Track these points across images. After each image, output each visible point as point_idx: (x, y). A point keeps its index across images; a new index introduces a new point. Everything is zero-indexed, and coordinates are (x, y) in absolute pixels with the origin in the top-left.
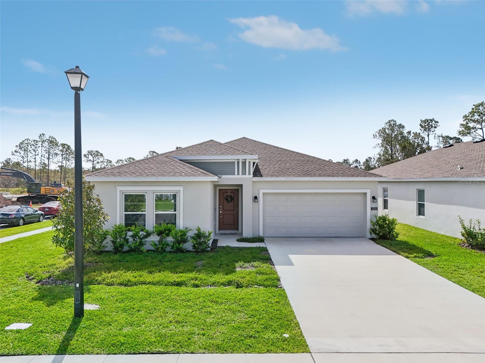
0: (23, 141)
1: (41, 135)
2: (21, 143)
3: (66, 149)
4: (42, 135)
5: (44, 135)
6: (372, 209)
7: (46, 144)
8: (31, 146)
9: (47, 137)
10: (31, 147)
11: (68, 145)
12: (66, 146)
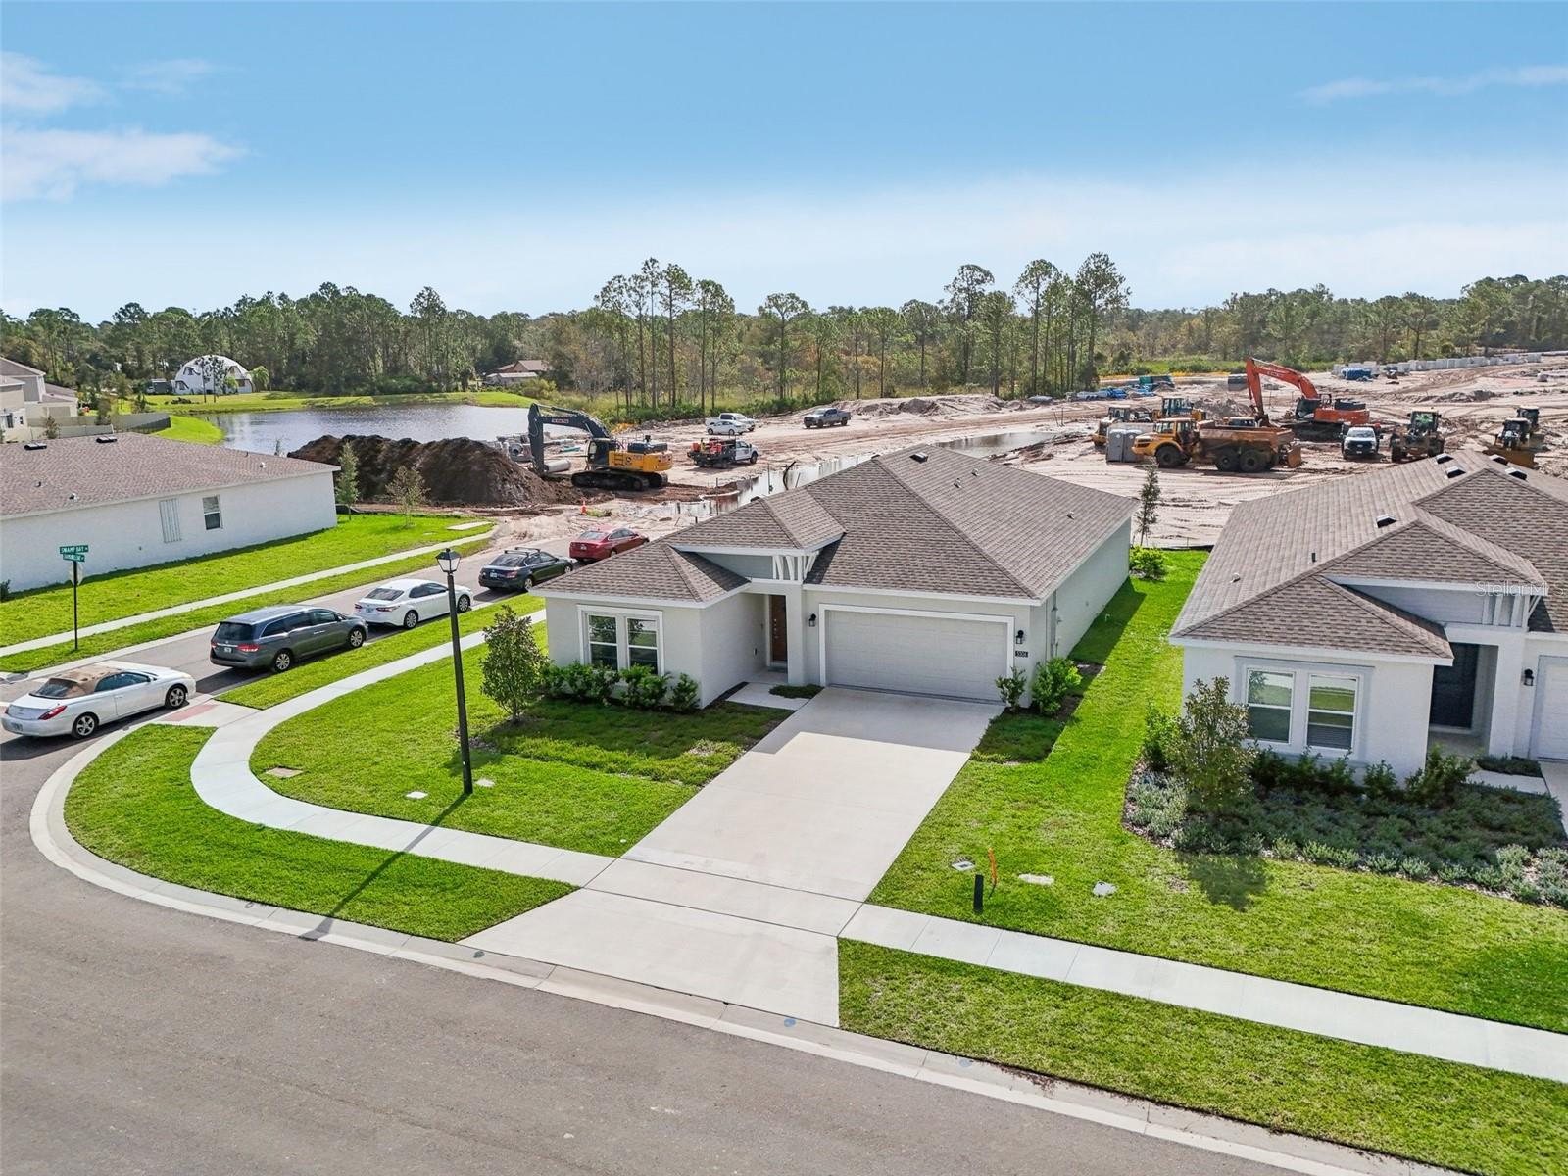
0: (610, 283)
1: (647, 263)
2: (604, 289)
3: (714, 296)
4: (650, 264)
5: (653, 261)
6: (1017, 653)
7: (663, 286)
8: (628, 291)
9: (662, 266)
10: (630, 296)
11: (717, 283)
12: (711, 287)
